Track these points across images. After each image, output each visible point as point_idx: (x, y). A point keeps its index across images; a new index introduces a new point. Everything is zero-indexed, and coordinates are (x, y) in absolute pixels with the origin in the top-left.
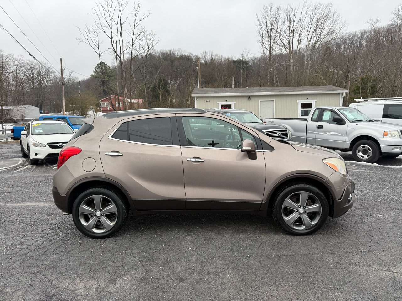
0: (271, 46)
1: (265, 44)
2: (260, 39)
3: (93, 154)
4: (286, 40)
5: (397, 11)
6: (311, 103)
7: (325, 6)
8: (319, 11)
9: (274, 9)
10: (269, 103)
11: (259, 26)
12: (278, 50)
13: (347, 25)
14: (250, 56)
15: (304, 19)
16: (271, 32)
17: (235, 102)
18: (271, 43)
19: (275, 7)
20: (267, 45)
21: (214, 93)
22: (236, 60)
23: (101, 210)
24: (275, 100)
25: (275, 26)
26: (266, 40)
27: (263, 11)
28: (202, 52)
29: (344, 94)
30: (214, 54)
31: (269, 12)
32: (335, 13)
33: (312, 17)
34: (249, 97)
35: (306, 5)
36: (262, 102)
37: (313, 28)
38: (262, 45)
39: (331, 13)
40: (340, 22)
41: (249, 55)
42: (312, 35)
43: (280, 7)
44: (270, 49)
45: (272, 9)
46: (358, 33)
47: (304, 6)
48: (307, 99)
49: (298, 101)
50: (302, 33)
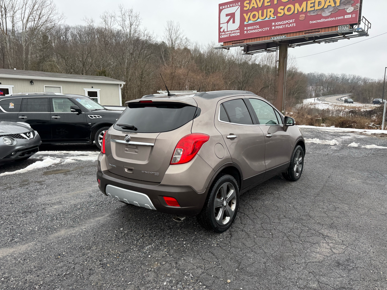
5: (104, 17)
6: (96, 92)
10: (55, 90)
17: (13, 86)
24: (61, 86)
29: (123, 85)
32: (51, 2)
34: (32, 82)
36: (47, 88)
40: (57, 14)
42: (28, 18)
48: (92, 87)
49: (84, 89)
50: (16, 14)
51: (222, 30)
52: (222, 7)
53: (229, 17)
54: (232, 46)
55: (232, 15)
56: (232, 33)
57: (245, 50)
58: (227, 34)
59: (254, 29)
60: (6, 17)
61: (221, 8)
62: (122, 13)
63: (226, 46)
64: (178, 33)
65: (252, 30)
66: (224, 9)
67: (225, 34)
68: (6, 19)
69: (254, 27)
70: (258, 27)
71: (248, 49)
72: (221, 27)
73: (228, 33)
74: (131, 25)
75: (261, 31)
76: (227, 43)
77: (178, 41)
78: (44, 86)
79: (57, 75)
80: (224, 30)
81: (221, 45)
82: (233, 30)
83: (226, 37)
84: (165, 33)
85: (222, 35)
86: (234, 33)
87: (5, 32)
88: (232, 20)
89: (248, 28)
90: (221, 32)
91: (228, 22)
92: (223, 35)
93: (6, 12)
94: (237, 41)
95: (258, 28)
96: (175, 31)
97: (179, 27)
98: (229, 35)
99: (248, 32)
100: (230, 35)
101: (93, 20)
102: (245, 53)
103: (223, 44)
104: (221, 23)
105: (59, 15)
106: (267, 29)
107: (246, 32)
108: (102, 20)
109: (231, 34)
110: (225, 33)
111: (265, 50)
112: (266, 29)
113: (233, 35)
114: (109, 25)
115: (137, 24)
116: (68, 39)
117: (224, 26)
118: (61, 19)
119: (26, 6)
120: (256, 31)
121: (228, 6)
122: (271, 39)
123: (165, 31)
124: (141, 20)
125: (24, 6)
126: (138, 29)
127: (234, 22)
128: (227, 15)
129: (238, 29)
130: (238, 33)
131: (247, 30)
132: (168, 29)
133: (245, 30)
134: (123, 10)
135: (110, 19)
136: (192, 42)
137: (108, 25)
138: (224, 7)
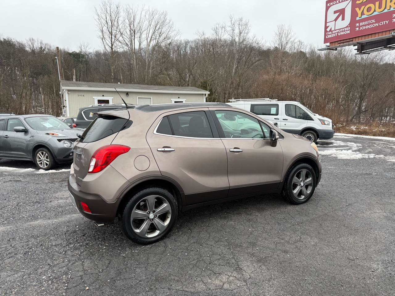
0: (113, 43)
1: (106, 40)
2: (101, 34)
3: (144, 151)
4: (127, 38)
5: (215, 28)
7: (161, 12)
8: (156, 17)
9: (114, 7)
10: (146, 101)
11: (97, 20)
12: (120, 48)
13: (180, 34)
14: (89, 50)
15: (143, 21)
16: (112, 29)
17: (113, 98)
18: (112, 39)
19: (114, 5)
20: (108, 41)
21: (89, 87)
22: (71, 52)
23: (154, 212)
24: (151, 97)
25: (116, 23)
26: (107, 36)
27: (102, 5)
28: (28, 39)
29: (207, 95)
30: (44, 42)
31: (108, 9)
32: (170, 21)
33: (150, 21)
34: (127, 94)
35: (145, 9)
36: (140, 99)
37: (151, 31)
38: (102, 40)
39: (167, 21)
40: (174, 30)
41: (87, 49)
42: (151, 37)
43: (119, 5)
44: (112, 45)
45: (112, 6)
46: (183, 42)
47: (143, 9)
48: (179, 98)
49: (171, 99)
50: (142, 35)
51: (328, 30)
52: (330, 4)
53: (338, 14)
54: (339, 46)
55: (342, 12)
56: (341, 32)
57: (359, 49)
58: (334, 34)
59: (368, 25)
60: (134, 38)
61: (328, 5)
62: (232, 23)
63: (333, 46)
64: (289, 36)
65: (366, 25)
66: (332, 5)
67: (332, 34)
68: (134, 40)
69: (368, 22)
70: (374, 21)
71: (362, 48)
72: (327, 26)
73: (335, 32)
74: (240, 33)
75: (378, 25)
76: (334, 44)
77: (289, 45)
78: (138, 97)
79: (150, 87)
80: (331, 29)
81: (327, 46)
82: (342, 28)
83: (332, 36)
84: (275, 38)
85: (328, 35)
86: (343, 31)
87: (133, 51)
88: (341, 16)
89: (361, 24)
90: (328, 32)
91: (336, 20)
92: (330, 35)
93: (134, 33)
94: (344, 40)
95: (373, 23)
96: (285, 35)
97: (290, 30)
98: (336, 34)
99: (361, 28)
100: (338, 34)
101: (204, 33)
102: (359, 52)
103: (329, 45)
104: (327, 22)
105: (176, 32)
106: (386, 22)
107: (358, 29)
108: (213, 32)
109: (339, 32)
110: (332, 32)
111: (385, 47)
112: (384, 23)
113: (342, 33)
114: (220, 35)
115: (246, 31)
116: (187, 53)
117: (331, 25)
118: (177, 35)
119: (151, 27)
120: (371, 26)
121: (336, 2)
122: (391, 34)
123: (275, 36)
124: (250, 28)
125: (149, 27)
126: (247, 37)
127: (343, 19)
128: (335, 12)
129: (349, 26)
130: (348, 30)
131: (359, 27)
132: (278, 33)
133: (357, 27)
134: (233, 19)
135: (221, 30)
136: (306, 45)
137: (218, 36)
138: (331, 4)
